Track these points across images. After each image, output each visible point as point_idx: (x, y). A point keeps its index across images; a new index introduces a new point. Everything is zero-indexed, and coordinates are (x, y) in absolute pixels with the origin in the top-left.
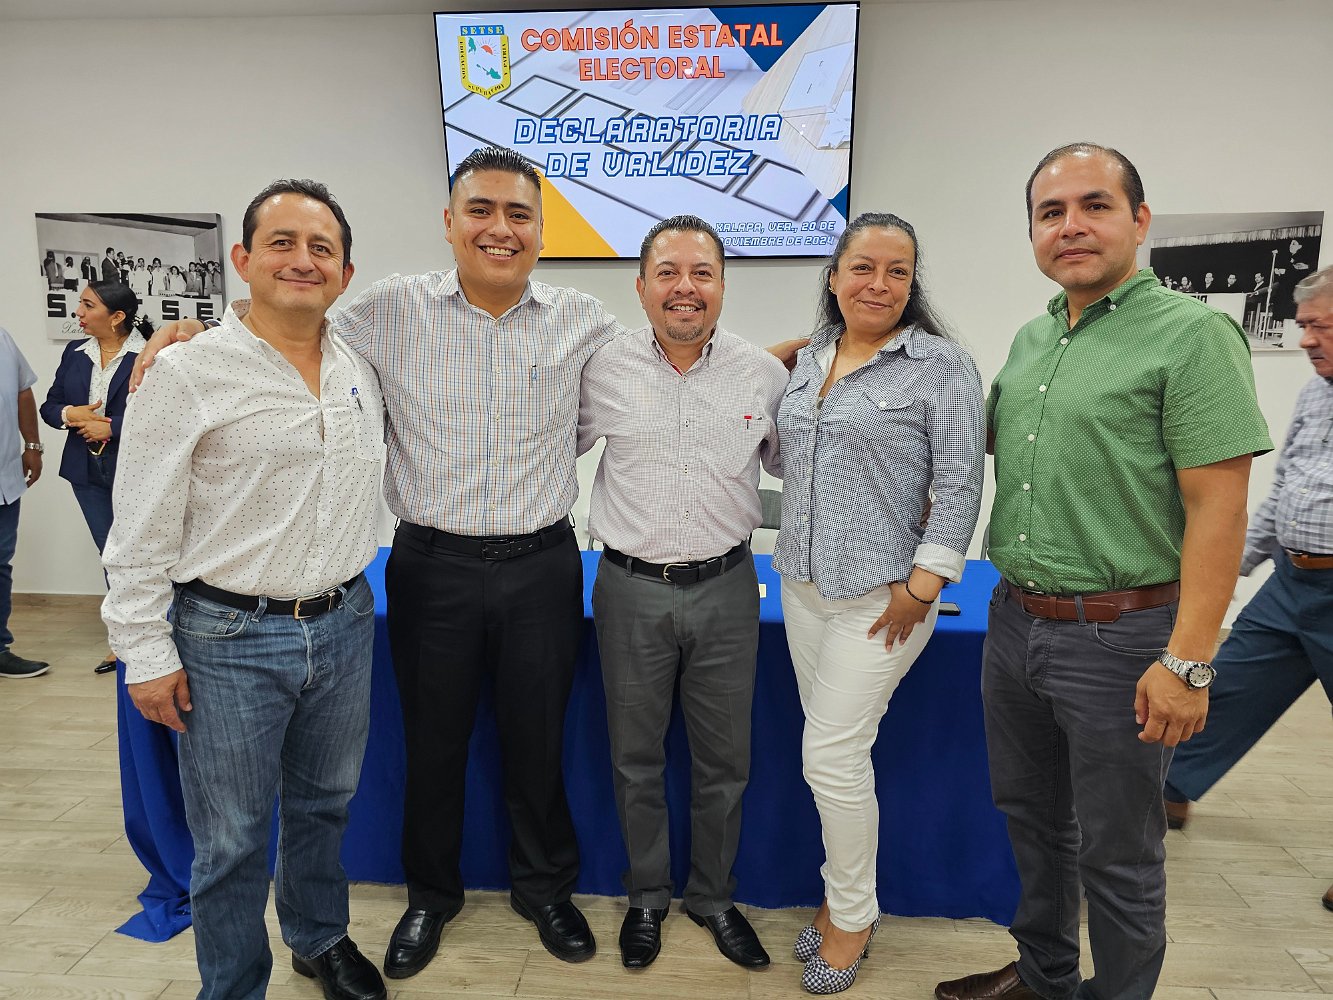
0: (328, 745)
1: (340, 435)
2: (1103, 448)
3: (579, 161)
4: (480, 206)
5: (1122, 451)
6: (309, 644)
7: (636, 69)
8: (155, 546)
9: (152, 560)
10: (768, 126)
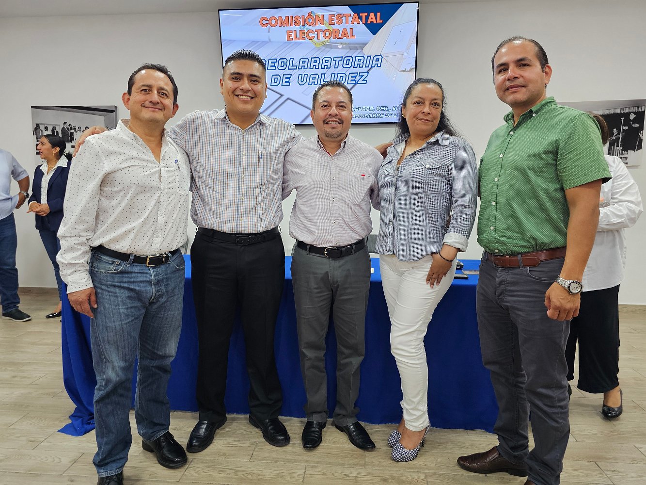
0: (162, 332)
1: (169, 181)
2: (529, 181)
3: (286, 78)
4: (236, 76)
5: (539, 182)
6: (153, 278)
7: (313, 35)
8: (82, 227)
9: (80, 234)
10: (376, 61)
